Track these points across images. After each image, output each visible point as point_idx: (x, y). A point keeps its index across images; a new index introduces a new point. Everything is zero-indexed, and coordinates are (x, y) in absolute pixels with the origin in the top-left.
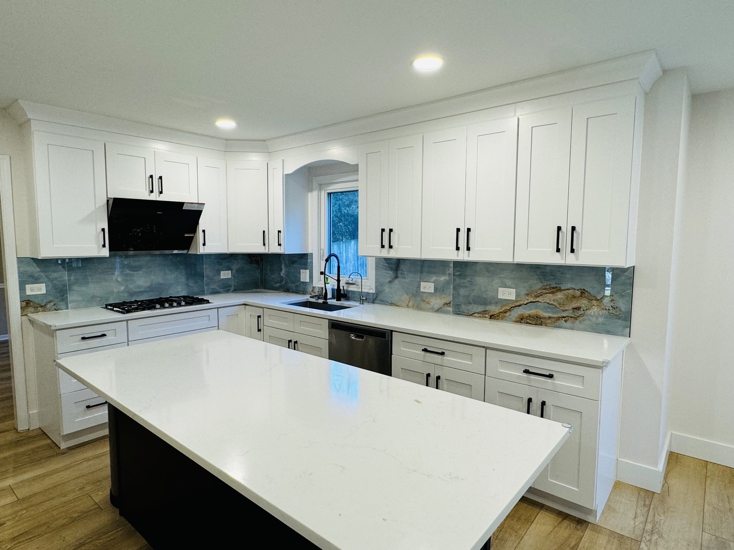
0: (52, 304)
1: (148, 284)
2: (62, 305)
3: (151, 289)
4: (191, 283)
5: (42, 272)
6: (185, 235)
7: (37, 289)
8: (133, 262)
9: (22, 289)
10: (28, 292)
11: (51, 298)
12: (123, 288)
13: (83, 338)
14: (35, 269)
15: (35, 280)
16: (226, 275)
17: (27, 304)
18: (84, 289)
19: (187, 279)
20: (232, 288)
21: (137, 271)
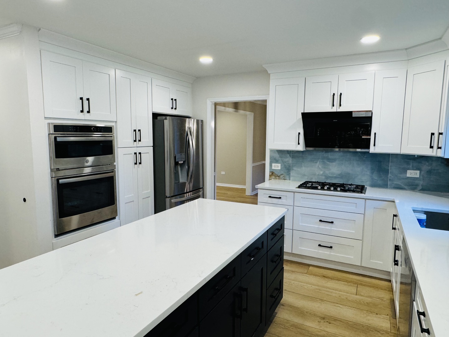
0: (283, 176)
1: (339, 172)
2: (287, 177)
3: (341, 176)
4: (375, 177)
5: (280, 157)
6: (363, 137)
7: (277, 167)
8: (330, 155)
9: (271, 166)
10: (273, 168)
11: (282, 172)
12: (321, 173)
13: (270, 197)
14: (277, 156)
15: (277, 161)
16: (413, 174)
17: (272, 174)
18: (299, 169)
19: (372, 173)
20: (420, 187)
21: (332, 162)
